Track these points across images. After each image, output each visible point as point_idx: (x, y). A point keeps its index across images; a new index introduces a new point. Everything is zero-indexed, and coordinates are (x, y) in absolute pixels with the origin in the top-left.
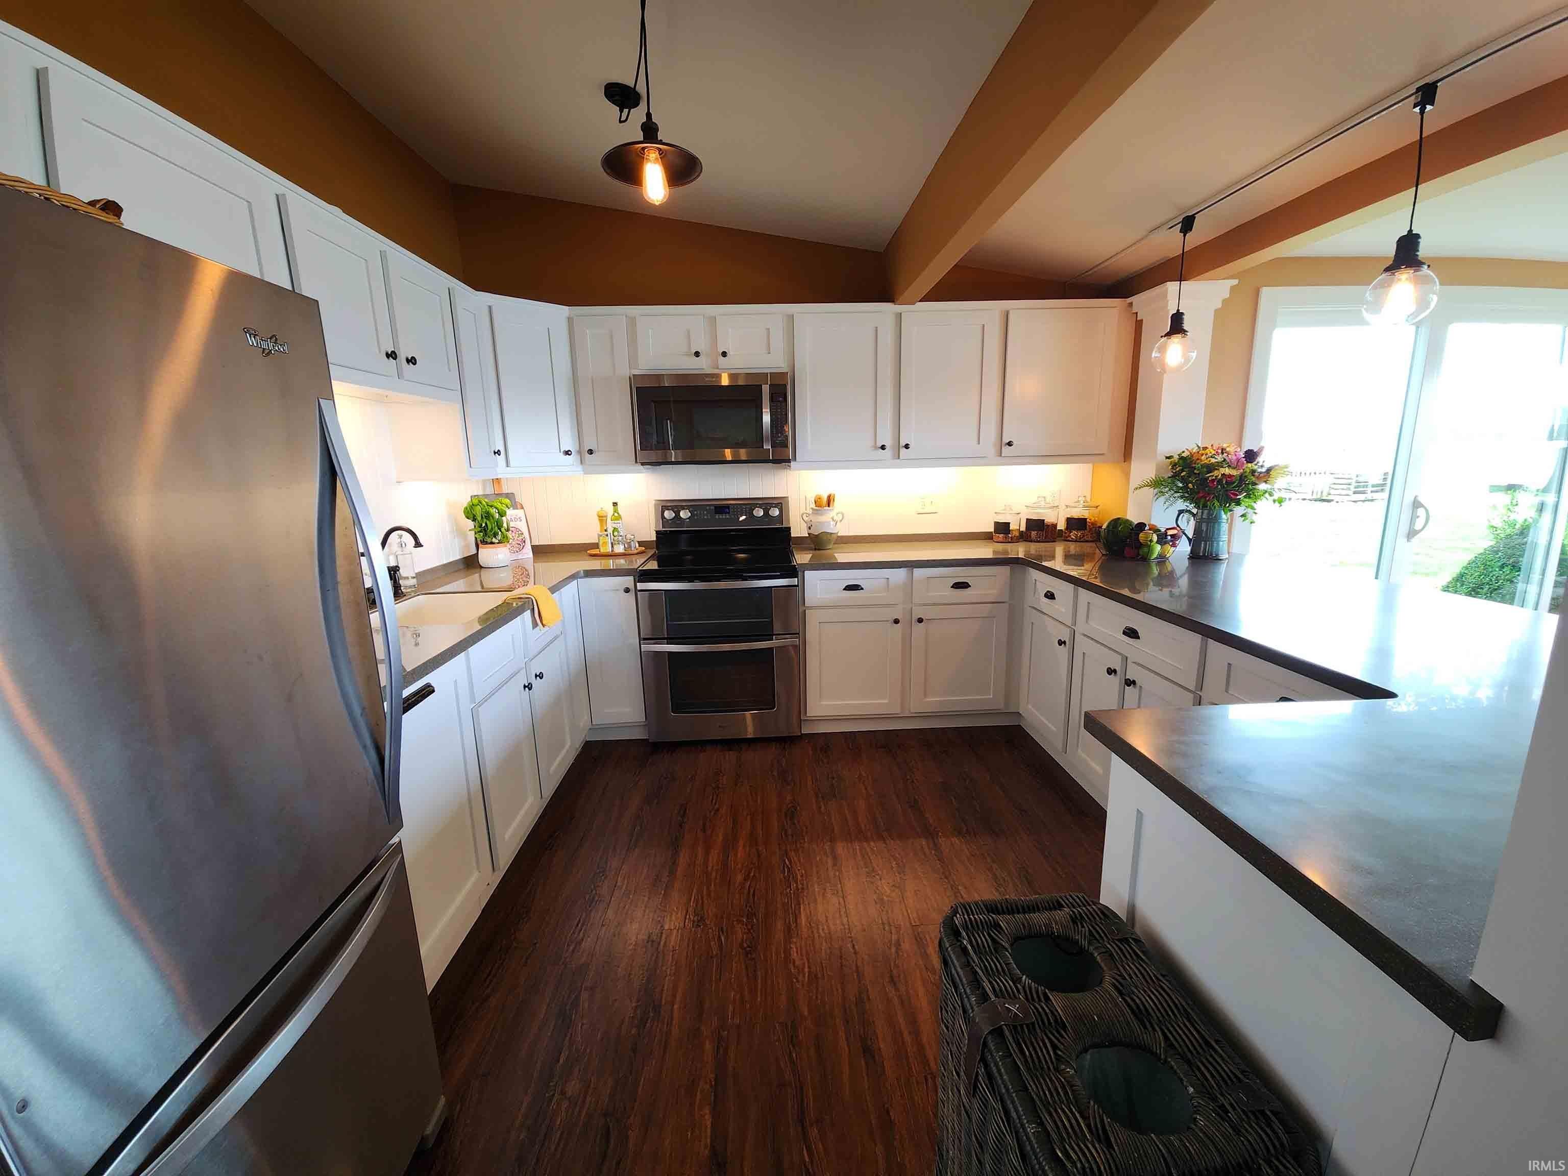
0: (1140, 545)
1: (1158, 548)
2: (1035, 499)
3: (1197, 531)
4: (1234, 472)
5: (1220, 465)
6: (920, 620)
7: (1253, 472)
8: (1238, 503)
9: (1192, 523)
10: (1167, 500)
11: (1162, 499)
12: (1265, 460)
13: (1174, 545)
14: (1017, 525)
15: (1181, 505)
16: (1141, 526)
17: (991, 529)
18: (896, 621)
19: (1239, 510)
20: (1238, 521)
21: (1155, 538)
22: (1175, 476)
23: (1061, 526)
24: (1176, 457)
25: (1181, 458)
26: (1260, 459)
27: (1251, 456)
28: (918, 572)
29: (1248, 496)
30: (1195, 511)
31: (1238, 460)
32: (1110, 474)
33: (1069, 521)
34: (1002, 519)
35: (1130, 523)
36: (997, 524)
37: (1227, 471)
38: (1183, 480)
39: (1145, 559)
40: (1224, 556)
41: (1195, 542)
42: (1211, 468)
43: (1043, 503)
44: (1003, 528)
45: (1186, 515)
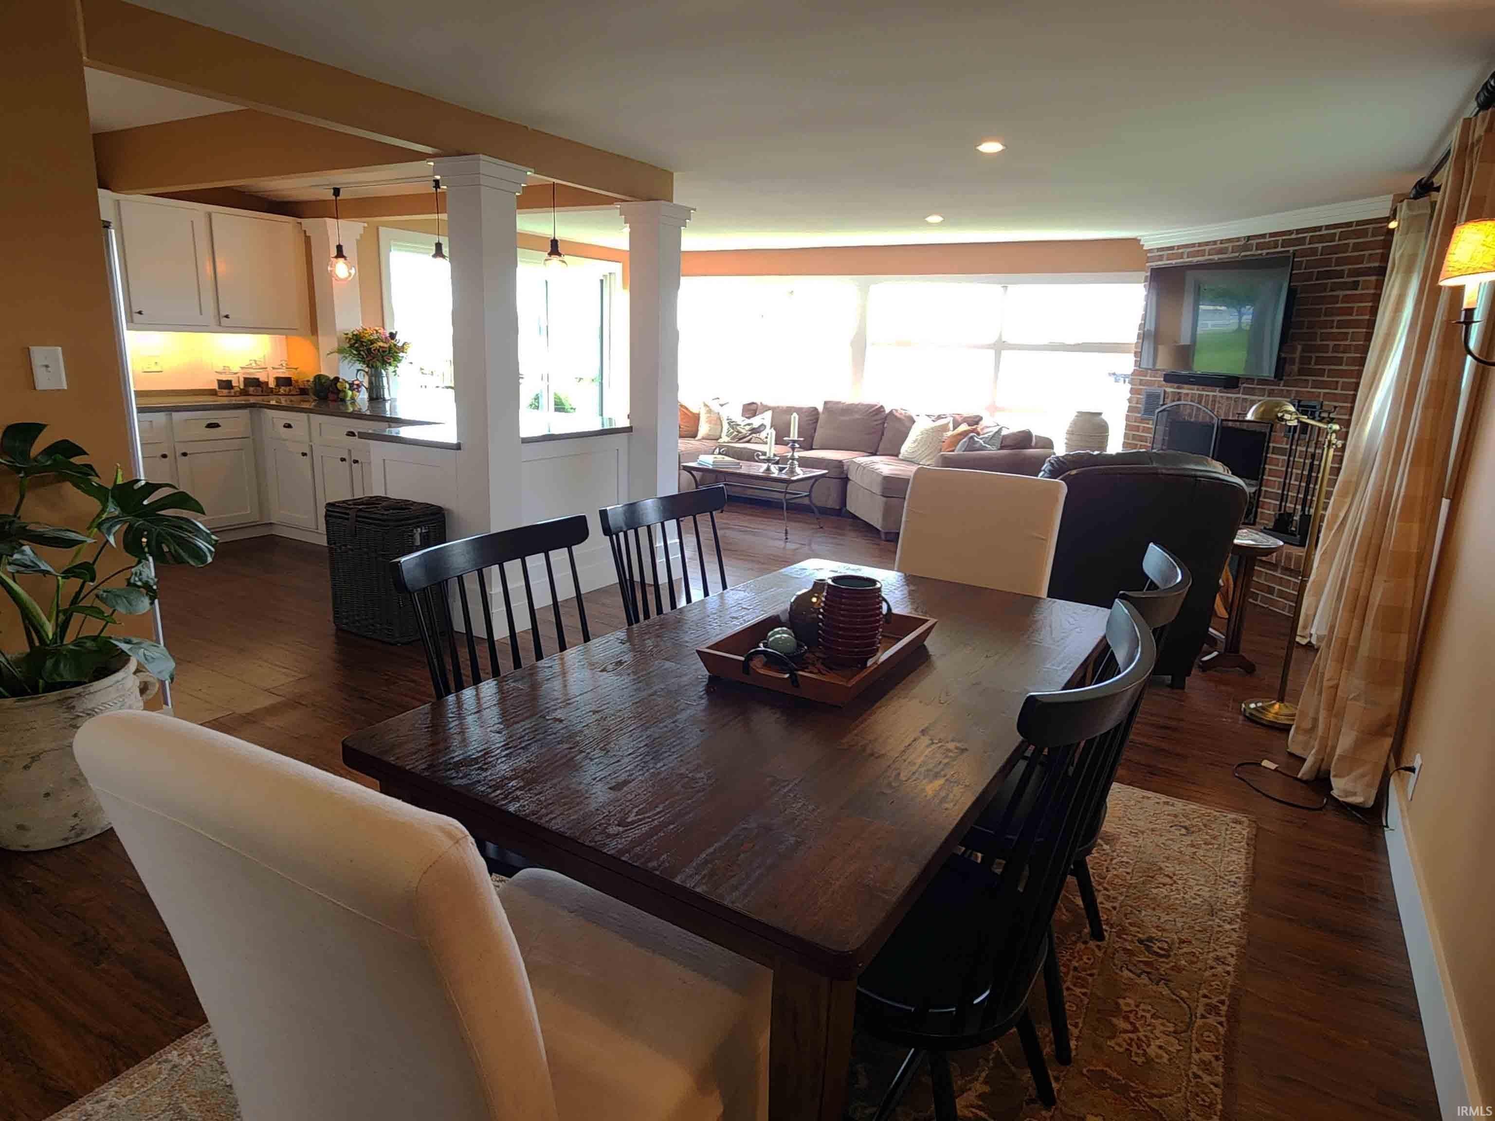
0: (339, 391)
1: (350, 393)
2: (248, 363)
3: (370, 383)
4: (385, 345)
5: (377, 340)
6: (185, 454)
7: (395, 345)
8: (390, 364)
9: (367, 378)
10: (350, 362)
11: (346, 361)
12: (401, 339)
13: (359, 392)
14: (238, 383)
15: (359, 366)
16: (337, 379)
17: (215, 386)
18: (164, 456)
19: (391, 369)
20: (391, 375)
21: (348, 386)
22: (352, 346)
23: (272, 384)
24: (350, 336)
25: (354, 335)
26: (397, 337)
27: (393, 336)
28: (176, 415)
29: (394, 360)
30: (367, 370)
31: (386, 338)
32: (303, 345)
33: (278, 379)
34: (224, 378)
35: (327, 378)
36: (220, 382)
37: (381, 344)
38: (357, 349)
39: (343, 400)
40: (387, 396)
41: (370, 390)
42: (372, 342)
43: (254, 365)
44: (226, 385)
45: (363, 373)
